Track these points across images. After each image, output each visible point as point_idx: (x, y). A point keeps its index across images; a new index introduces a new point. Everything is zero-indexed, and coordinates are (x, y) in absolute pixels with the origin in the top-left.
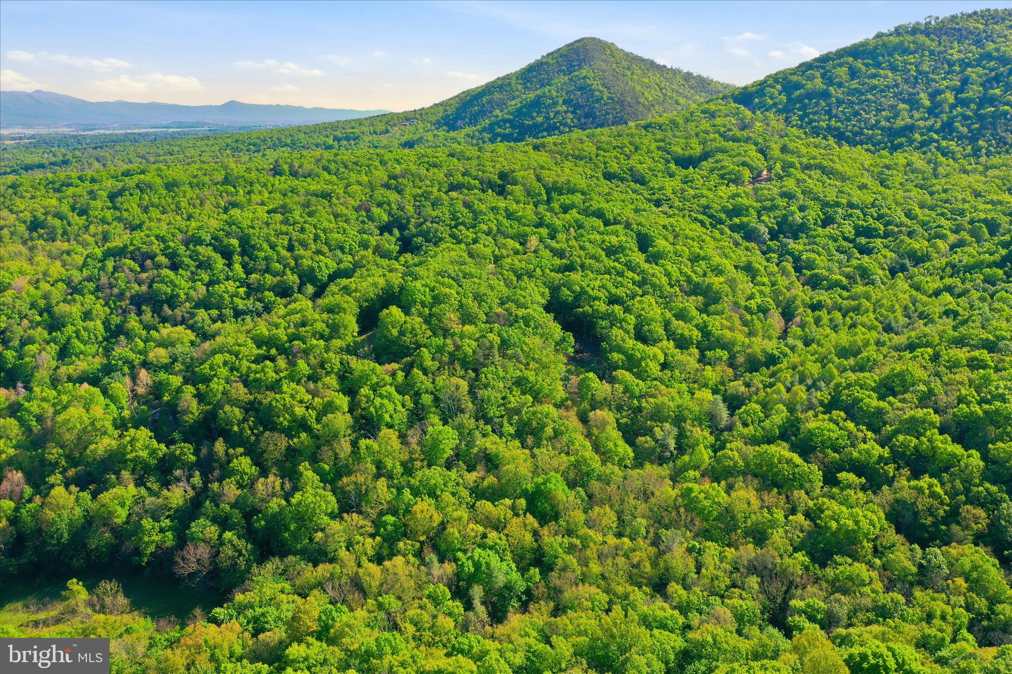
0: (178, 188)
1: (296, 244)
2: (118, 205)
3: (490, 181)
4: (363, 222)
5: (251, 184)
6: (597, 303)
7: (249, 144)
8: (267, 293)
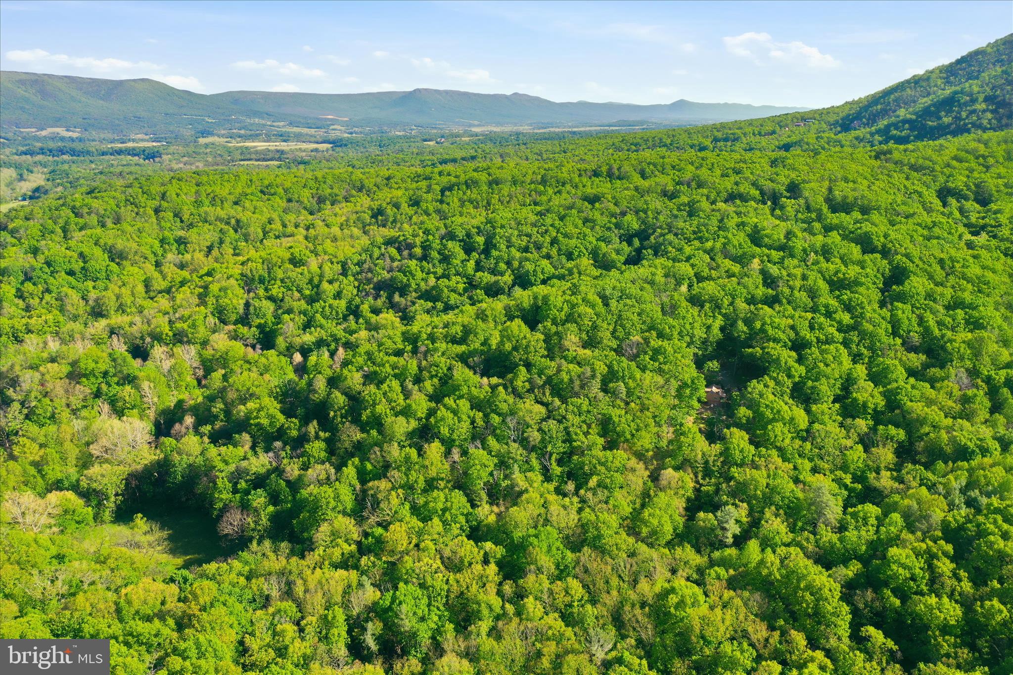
0: (497, 185)
1: (532, 246)
2: (444, 198)
5: (564, 184)
8: (479, 291)
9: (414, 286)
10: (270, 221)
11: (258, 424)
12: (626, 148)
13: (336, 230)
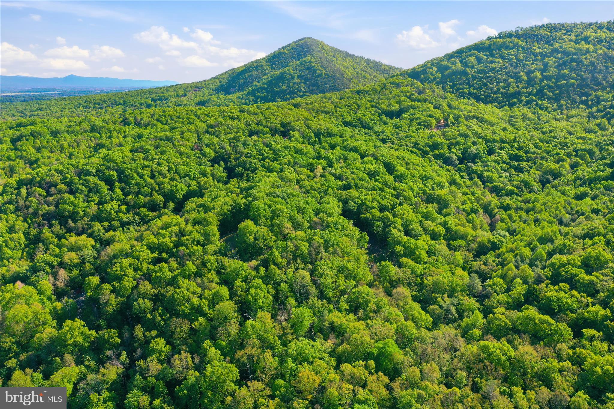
0: (60, 134)
1: (157, 174)
2: (18, 147)
3: (275, 129)
4: (199, 157)
6: (373, 210)
7: (95, 104)
8: (142, 209)
9: (82, 214)
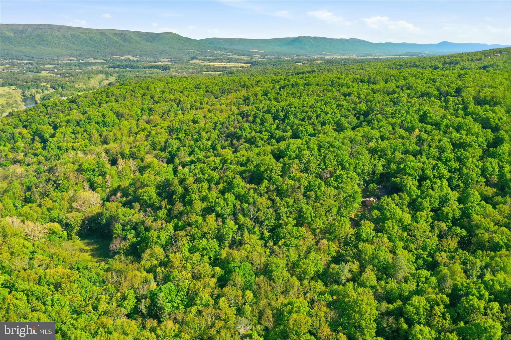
2: (280, 92)
9: (244, 136)
10: (195, 102)
11: (143, 199)
12: (395, 67)
13: (224, 107)
